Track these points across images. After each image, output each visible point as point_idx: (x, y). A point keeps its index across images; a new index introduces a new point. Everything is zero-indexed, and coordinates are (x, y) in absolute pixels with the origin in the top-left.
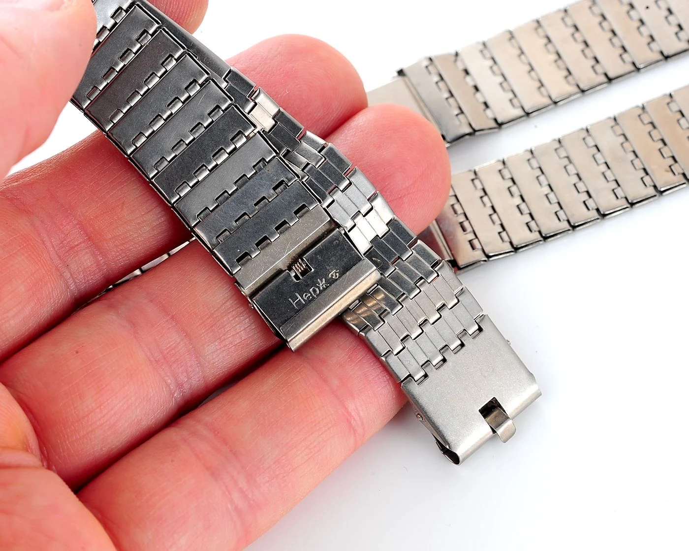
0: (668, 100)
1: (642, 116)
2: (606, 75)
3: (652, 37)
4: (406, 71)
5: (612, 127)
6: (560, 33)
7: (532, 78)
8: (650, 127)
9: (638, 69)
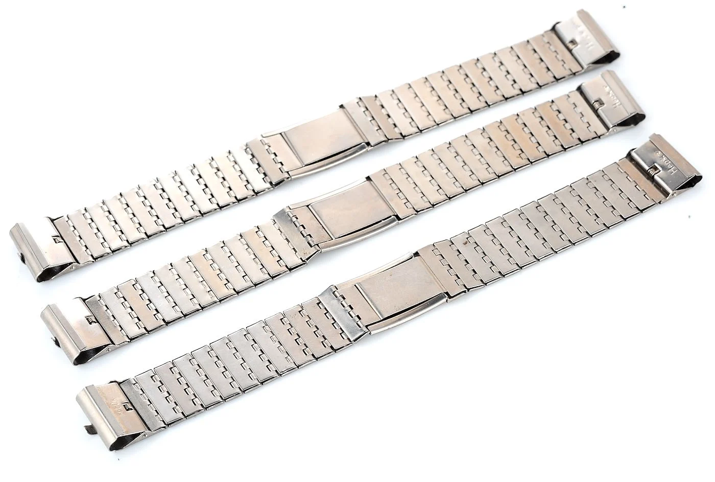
0: (516, 117)
1: (500, 127)
2: (469, 108)
3: (497, 87)
4: (345, 105)
5: (481, 134)
6: (440, 85)
7: (423, 111)
8: (506, 133)
9: (489, 106)
